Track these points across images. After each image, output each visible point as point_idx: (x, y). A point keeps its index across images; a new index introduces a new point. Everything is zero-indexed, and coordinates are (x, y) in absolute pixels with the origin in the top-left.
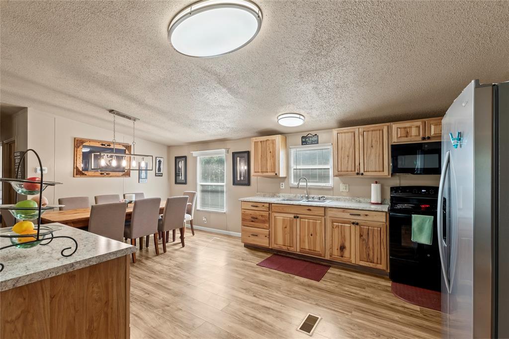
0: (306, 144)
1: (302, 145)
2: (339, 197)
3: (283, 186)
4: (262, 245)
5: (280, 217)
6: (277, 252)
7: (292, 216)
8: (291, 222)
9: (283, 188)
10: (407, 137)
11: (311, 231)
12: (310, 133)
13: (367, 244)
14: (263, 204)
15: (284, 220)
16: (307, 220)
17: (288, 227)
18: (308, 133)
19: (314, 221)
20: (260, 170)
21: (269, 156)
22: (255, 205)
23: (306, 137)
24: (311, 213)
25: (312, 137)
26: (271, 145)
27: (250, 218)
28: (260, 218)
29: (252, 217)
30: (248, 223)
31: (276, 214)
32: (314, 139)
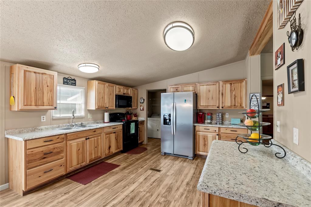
0: (68, 84)
1: (64, 84)
2: (89, 122)
3: (44, 119)
4: (55, 176)
5: (74, 144)
6: (67, 176)
7: (84, 139)
8: (83, 143)
9: (45, 120)
10: (120, 92)
11: (96, 145)
12: (70, 76)
13: (118, 141)
14: (58, 137)
15: (78, 144)
16: (93, 139)
17: (81, 149)
18: (69, 76)
19: (97, 138)
20: (33, 103)
21: (46, 90)
22: (49, 139)
23: (67, 79)
24: (96, 133)
25: (72, 80)
26: (49, 79)
27: (42, 155)
28: (54, 151)
29: (45, 154)
30: (38, 162)
31: (71, 142)
32: (73, 82)
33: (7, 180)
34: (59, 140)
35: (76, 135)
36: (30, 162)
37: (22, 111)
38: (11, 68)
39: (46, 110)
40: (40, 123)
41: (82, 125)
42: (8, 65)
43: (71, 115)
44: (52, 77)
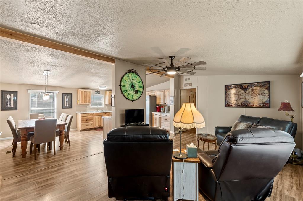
0: (97, 94)
1: (95, 94)
3: (88, 108)
7: (101, 116)
8: (100, 118)
15: (98, 118)
17: (100, 120)
18: (97, 90)
20: (84, 102)
21: (88, 97)
22: (88, 114)
23: (96, 92)
24: (106, 114)
25: (98, 92)
26: (89, 93)
27: (85, 119)
28: (90, 119)
29: (87, 119)
30: (85, 122)
31: (96, 116)
32: (99, 92)
33: (76, 128)
34: (91, 115)
35: (98, 114)
36: (82, 121)
37: (81, 104)
38: (78, 90)
39: (88, 104)
40: (86, 109)
41: (102, 111)
42: (77, 89)
43: (97, 107)
44: (90, 92)
